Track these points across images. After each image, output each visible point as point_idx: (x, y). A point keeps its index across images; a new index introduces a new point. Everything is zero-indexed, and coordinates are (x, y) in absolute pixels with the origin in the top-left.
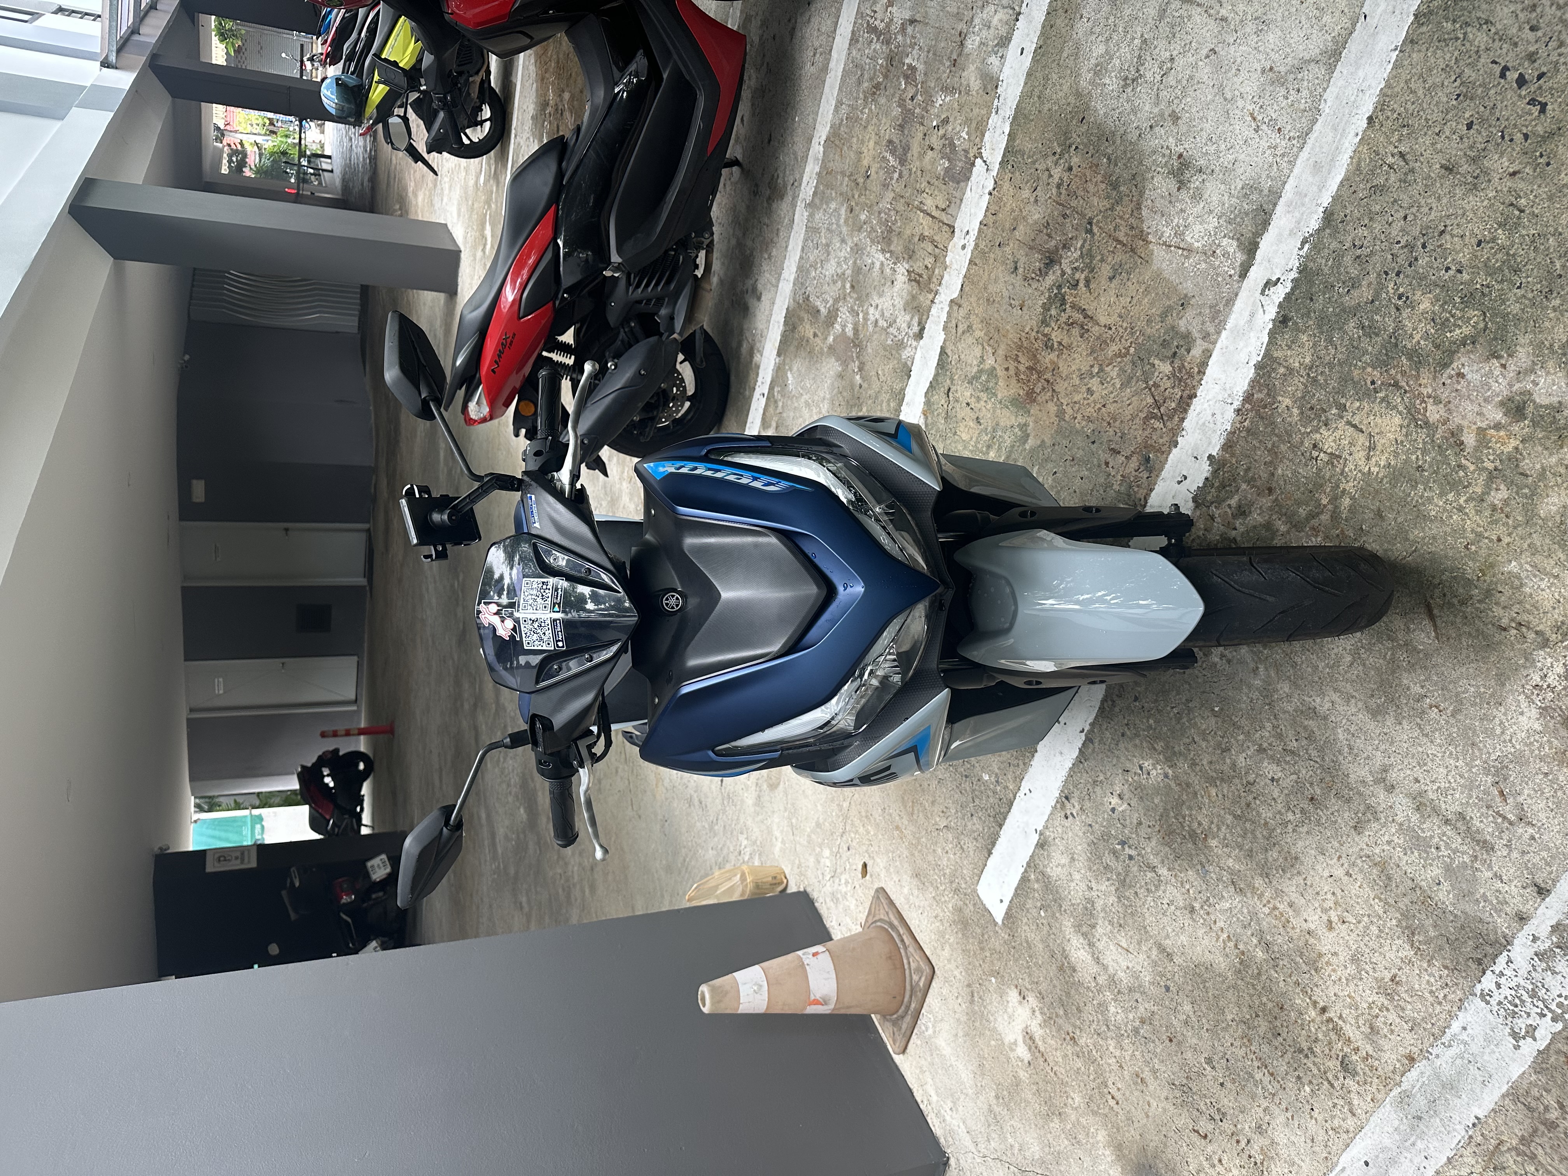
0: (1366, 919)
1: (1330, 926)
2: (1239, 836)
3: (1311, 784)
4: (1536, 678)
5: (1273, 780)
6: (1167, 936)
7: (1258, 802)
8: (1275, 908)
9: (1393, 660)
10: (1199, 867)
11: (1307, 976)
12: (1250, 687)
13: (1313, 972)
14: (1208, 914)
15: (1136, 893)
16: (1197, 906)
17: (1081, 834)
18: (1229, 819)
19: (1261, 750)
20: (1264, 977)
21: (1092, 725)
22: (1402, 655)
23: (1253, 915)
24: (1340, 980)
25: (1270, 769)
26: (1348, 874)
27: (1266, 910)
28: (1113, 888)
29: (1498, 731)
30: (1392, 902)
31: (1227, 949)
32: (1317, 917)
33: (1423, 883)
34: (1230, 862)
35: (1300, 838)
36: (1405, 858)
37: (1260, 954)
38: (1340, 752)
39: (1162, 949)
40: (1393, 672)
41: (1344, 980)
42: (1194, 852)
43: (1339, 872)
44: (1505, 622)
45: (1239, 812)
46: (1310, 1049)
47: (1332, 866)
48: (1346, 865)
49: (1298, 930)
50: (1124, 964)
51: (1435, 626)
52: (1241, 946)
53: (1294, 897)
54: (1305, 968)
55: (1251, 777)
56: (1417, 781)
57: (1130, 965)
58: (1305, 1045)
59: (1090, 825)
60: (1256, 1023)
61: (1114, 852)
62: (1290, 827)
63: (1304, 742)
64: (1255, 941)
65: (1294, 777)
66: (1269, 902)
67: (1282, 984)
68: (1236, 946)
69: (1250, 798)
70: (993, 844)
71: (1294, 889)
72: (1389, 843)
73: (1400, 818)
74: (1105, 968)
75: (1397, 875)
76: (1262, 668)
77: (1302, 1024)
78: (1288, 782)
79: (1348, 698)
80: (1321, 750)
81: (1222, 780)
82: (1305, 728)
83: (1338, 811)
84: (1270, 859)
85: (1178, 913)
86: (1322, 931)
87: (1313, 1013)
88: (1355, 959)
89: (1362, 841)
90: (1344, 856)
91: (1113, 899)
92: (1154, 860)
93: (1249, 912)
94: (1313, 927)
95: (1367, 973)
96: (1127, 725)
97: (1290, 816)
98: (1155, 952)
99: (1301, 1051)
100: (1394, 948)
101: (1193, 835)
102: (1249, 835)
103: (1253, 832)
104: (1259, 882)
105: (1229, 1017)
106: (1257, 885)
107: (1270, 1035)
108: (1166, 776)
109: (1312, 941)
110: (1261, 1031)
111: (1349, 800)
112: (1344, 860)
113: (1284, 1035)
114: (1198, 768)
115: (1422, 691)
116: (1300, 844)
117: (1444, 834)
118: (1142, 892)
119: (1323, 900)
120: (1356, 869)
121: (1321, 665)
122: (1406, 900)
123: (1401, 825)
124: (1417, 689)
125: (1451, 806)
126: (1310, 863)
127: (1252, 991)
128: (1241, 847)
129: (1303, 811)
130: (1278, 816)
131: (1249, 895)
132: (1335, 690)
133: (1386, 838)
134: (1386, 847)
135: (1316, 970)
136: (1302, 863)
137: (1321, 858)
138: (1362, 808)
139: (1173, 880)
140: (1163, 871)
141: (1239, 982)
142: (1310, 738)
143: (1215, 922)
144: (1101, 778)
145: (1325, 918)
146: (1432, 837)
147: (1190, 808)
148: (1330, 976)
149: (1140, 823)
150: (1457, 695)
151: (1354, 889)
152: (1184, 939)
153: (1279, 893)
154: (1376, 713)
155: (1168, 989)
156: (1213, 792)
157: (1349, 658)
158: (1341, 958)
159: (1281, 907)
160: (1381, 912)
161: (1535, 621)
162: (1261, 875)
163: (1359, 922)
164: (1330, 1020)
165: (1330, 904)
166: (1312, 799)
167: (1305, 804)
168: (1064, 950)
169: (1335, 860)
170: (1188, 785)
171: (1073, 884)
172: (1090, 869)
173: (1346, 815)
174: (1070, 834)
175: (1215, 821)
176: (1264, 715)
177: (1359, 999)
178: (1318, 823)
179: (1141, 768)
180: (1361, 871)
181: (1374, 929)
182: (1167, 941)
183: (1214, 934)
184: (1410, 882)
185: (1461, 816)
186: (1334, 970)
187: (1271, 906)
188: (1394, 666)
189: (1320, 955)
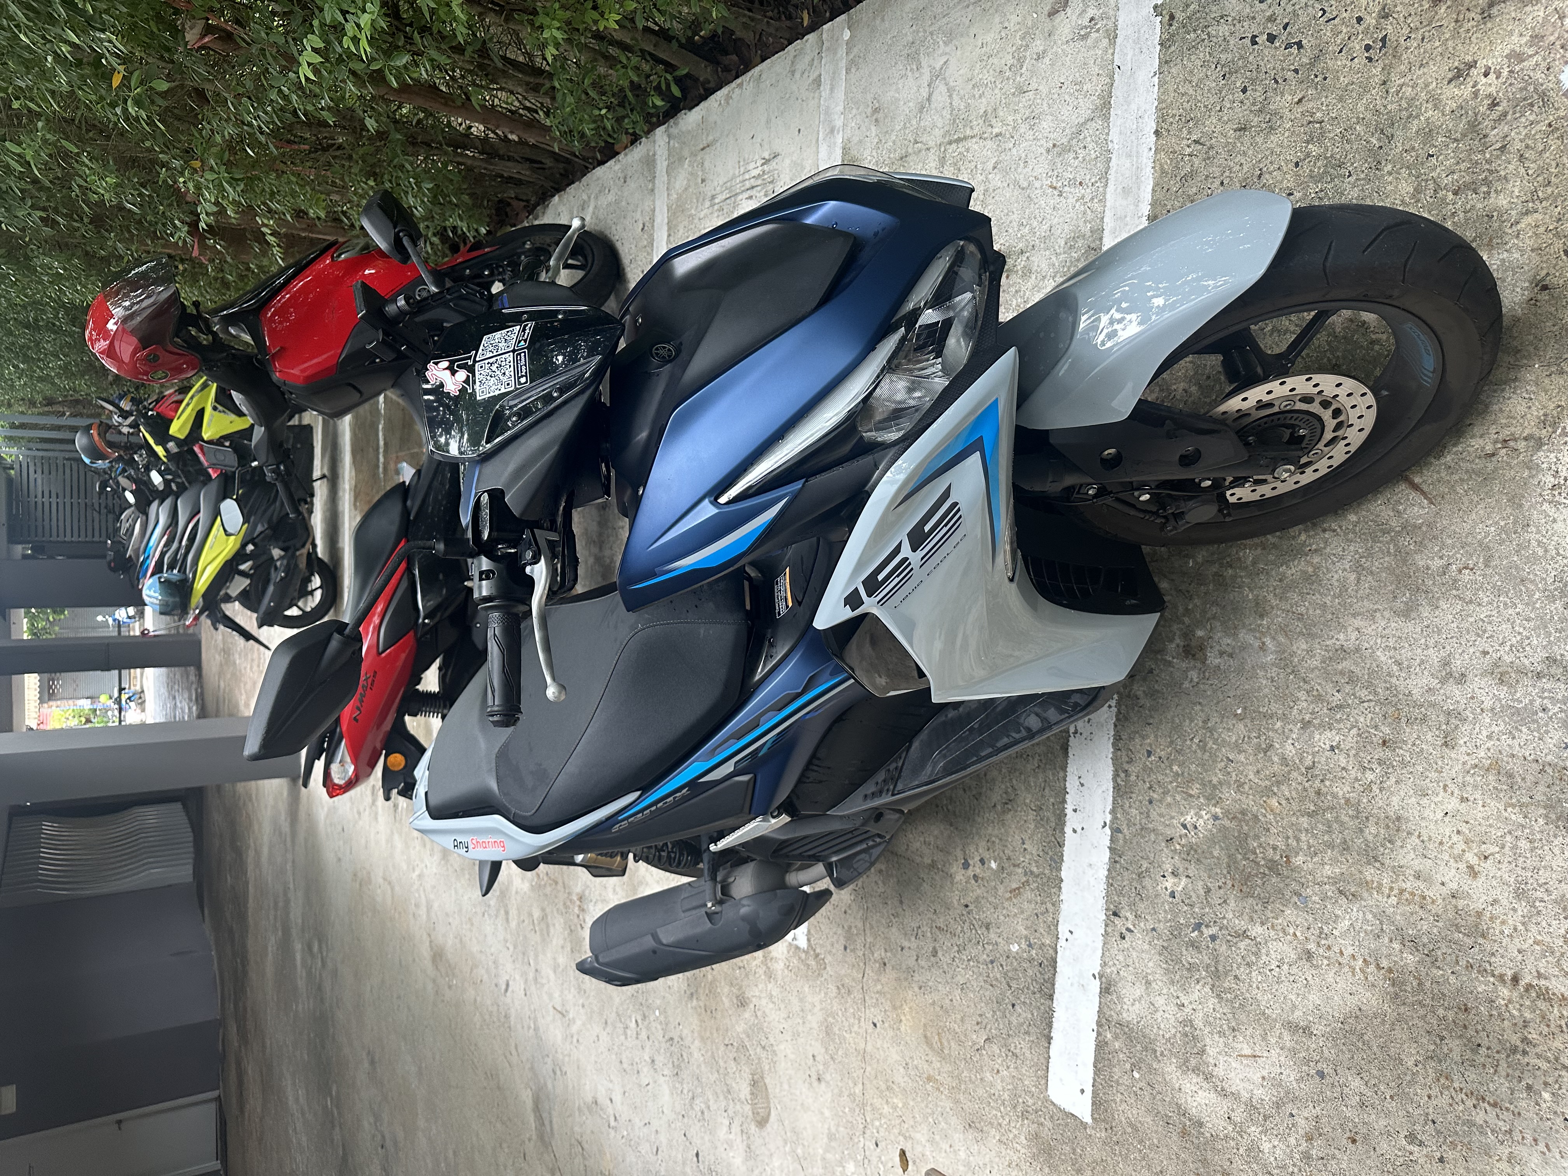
0: (1508, 838)
1: (1473, 872)
2: (1325, 833)
3: (1376, 727)
4: (1550, 480)
5: (1332, 748)
6: (1294, 1007)
7: (1327, 783)
8: (1402, 891)
9: (1398, 550)
10: (1295, 899)
11: (1476, 949)
12: (1263, 667)
13: (1481, 940)
14: (1329, 948)
15: (1236, 977)
16: (1312, 946)
17: (1146, 947)
18: (1304, 821)
19: (1306, 725)
20: (1428, 984)
21: (1113, 812)
22: (1405, 541)
23: (1381, 915)
24: (1515, 929)
25: (1324, 739)
26: (1464, 800)
27: (1393, 900)
28: (1207, 989)
29: (1540, 552)
30: (1525, 799)
31: (1370, 978)
32: (1454, 871)
33: (1549, 758)
34: (1328, 870)
35: (1392, 793)
36: (1516, 742)
37: (1410, 959)
38: (1389, 675)
39: (1293, 1027)
40: (1405, 561)
41: (1520, 927)
42: (1282, 885)
43: (1452, 804)
44: (1489, 448)
45: (1312, 808)
46: (1524, 1040)
47: (1441, 802)
48: (1456, 792)
49: (1440, 901)
50: (1257, 1077)
51: (1423, 493)
52: (1385, 963)
53: (1418, 864)
54: (1469, 941)
55: (1308, 762)
56: (1485, 653)
57: (1265, 1074)
58: (1515, 1040)
59: (1153, 929)
60: (1445, 1050)
61: (1193, 945)
62: (1375, 788)
63: (1348, 688)
64: (1396, 946)
65: (1354, 731)
66: (1391, 889)
67: (1452, 979)
68: (1378, 967)
69: (1317, 783)
70: (1050, 1025)
71: (1412, 855)
72: (1489, 737)
73: (1487, 704)
74: (1236, 1096)
75: (1516, 767)
76: (1268, 641)
77: (1500, 1015)
78: (1350, 740)
79: (1371, 616)
80: (1369, 686)
81: (1278, 783)
82: (1342, 673)
83: (1419, 738)
84: (1370, 838)
85: (1294, 970)
86: (1467, 884)
87: (1505, 992)
88: (1520, 894)
89: (1460, 754)
90: (1449, 782)
91: (1212, 1001)
92: (1241, 924)
93: (1375, 916)
94: (1454, 886)
95: (1542, 901)
96: (1150, 788)
97: (1370, 776)
98: (1287, 1036)
99: (1514, 1050)
100: (1557, 851)
101: (1273, 866)
102: (1335, 826)
103: (1337, 819)
104: (1369, 873)
105: (1410, 1063)
106: (1369, 878)
107: (1468, 1055)
108: (1216, 818)
109: (1461, 903)
110: (1456, 1056)
111: (1424, 719)
112: (1452, 787)
113: (1485, 1042)
114: (1246, 787)
115: (1443, 562)
116: (1395, 800)
117: (1543, 690)
118: (1242, 972)
119: (1451, 847)
120: (1469, 789)
121: (1328, 600)
122: (1541, 788)
123: (1492, 709)
124: (1437, 563)
125: (1534, 658)
126: (1416, 814)
127: (1422, 1012)
128: (1331, 846)
129: (1380, 762)
130: (1356, 785)
131: (1365, 895)
132: (1354, 616)
133: (1485, 733)
134: (1490, 744)
135: (1483, 936)
136: (1408, 820)
137: (1425, 801)
138: (1442, 718)
139: (1272, 933)
140: (1257, 930)
141: (1402, 1009)
142: (1352, 679)
143: (1341, 953)
144: (1145, 865)
145: (1462, 866)
146: (1532, 702)
147: (1257, 837)
148: (1502, 933)
149: (1208, 891)
150: (1480, 543)
151: (1479, 812)
152: (1314, 998)
153: (1398, 871)
154: (1407, 613)
155: (1321, 1075)
156: (1274, 802)
157: (1353, 577)
158: (1505, 902)
159: (1408, 885)
160: (1521, 820)
161: (1518, 431)
162: (1369, 863)
163: (1503, 847)
164: (1529, 987)
165: (1461, 846)
166: (1384, 742)
167: (1379, 753)
168: (1179, 1106)
169: (1442, 793)
170: (1243, 813)
171: (1159, 1015)
172: (1172, 982)
173: (1429, 737)
174: (1134, 954)
175: (1290, 834)
176: (1292, 687)
177: (1549, 939)
178: (1404, 764)
179: (1184, 826)
180: (1475, 787)
181: (1523, 844)
182: (1298, 1013)
183: (1346, 969)
184: (1534, 765)
185: (1551, 660)
186: (1503, 923)
187: (1396, 892)
188: (1403, 556)
189: (1479, 914)
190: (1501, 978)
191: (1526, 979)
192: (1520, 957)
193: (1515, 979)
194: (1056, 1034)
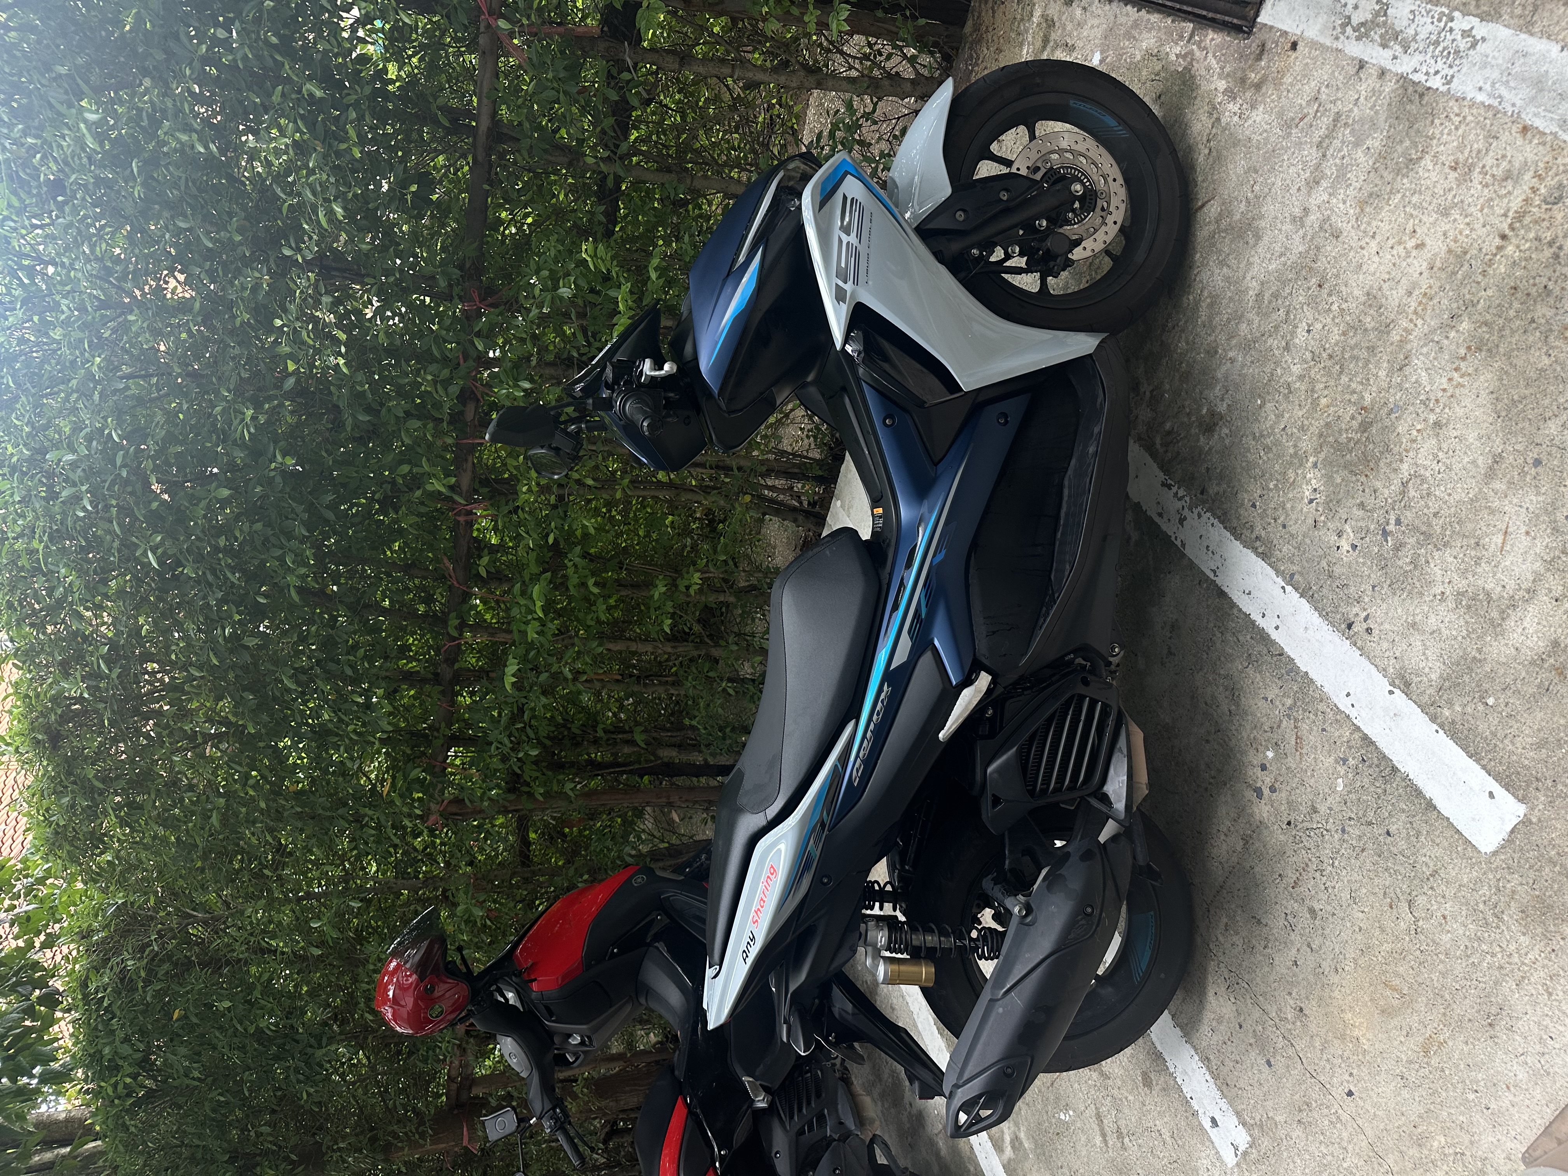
0: (1408, 209)
1: (1420, 246)
2: (1357, 365)
3: (1309, 288)
4: (1236, 119)
5: (1309, 331)
6: (1474, 462)
7: (1327, 346)
8: (1415, 312)
9: (1226, 231)
10: (1393, 416)
11: (1473, 262)
12: (1243, 366)
14: (1437, 401)
15: (1435, 515)
16: (1432, 418)
18: (1344, 379)
19: (1287, 348)
20: (1488, 317)
21: (1278, 572)
22: (1224, 224)
23: (1427, 338)
24: (1468, 224)
25: (1301, 337)
26: (1373, 237)
27: (1419, 322)
29: (1265, 135)
30: (1389, 187)
31: (1470, 370)
32: (1415, 262)
33: (1371, 163)
34: (1382, 374)
35: (1352, 293)
36: (1354, 184)
37: (1465, 326)
38: (1284, 265)
39: (1490, 474)
40: (1233, 228)
41: (1467, 220)
42: (1380, 425)
43: (1374, 246)
44: (1207, 151)
45: (1338, 367)
46: (1551, 244)
47: (1370, 254)
48: (1367, 240)
49: (1431, 281)
51: (1207, 202)
52: (1462, 351)
53: (1401, 291)
54: (1466, 266)
55: (1308, 355)
56: (1299, 189)
58: (1548, 253)
59: (1374, 587)
60: (1543, 321)
61: (1397, 548)
62: (1344, 306)
63: (1280, 302)
64: (1452, 334)
65: (1305, 307)
66: (1411, 321)
67: (1490, 292)
68: (1463, 359)
69: (1325, 355)
71: (1394, 292)
72: (1344, 202)
73: (1325, 197)
75: (1368, 188)
76: (1231, 354)
77: (1526, 260)
78: (1309, 313)
79: (1249, 264)
80: (1284, 284)
81: (1313, 391)
82: (1270, 302)
83: (1326, 257)
84: (1373, 324)
85: (1445, 446)
86: (1426, 254)
87: (1510, 249)
88: (1445, 213)
89: (1346, 228)
90: (1360, 243)
92: (1396, 486)
93: (1425, 345)
94: (1425, 264)
95: (1455, 196)
97: (1335, 307)
98: (1498, 485)
99: (1556, 256)
100: (1426, 175)
101: (1365, 427)
102: (1355, 352)
103: (1352, 349)
104: (1395, 337)
105: (1546, 361)
106: (1398, 338)
107: (1551, 301)
108: (1315, 465)
109: (1438, 264)
110: (1550, 313)
111: (1318, 248)
112: (1363, 243)
113: (1544, 280)
114: (1306, 422)
115: (1244, 200)
116: (1357, 292)
117: (1332, 155)
118: (1434, 506)
119: (1399, 257)
120: (1369, 228)
121: (1229, 294)
122: (1385, 174)
123: (1330, 195)
124: (1243, 206)
125: (1311, 154)
126: (1370, 278)
127: (1507, 332)
128: (1367, 362)
129: (1330, 295)
130: (1337, 321)
131: (1409, 347)
132: (1244, 278)
133: (1341, 205)
134: (1348, 204)
135: (1465, 253)
136: (1371, 287)
137: (1365, 267)
138: (1322, 234)
139: (1411, 454)
140: (1405, 469)
141: (1501, 350)
142: (1276, 296)
143: (1444, 390)
144: (1324, 564)
145: (1414, 253)
146: (1336, 165)
147: (1340, 432)
148: (1467, 236)
149: (1362, 505)
150: (1245, 173)
151: (1385, 227)
152: (1472, 437)
153: (1401, 310)
154: (1258, 237)
155: (1537, 462)
156: (1324, 401)
157: (1225, 269)
158: (1448, 227)
159: (1413, 305)
160: (1399, 196)
161: (1208, 131)
162: (1388, 333)
163: (1412, 215)
165: (1401, 249)
166: (1320, 286)
167: (1325, 291)
169: (1364, 252)
170: (1321, 435)
173: (1329, 248)
175: (1347, 397)
176: (1263, 349)
177: (1481, 200)
178: (1337, 276)
179: (1311, 501)
180: (1369, 224)
181: (1415, 199)
182: (1480, 462)
183: (1457, 391)
184: (1371, 174)
185: (1319, 145)
186: (1461, 233)
187: (1414, 318)
188: (1230, 229)
189: (1450, 251)
190: (1500, 248)
191: (1505, 227)
192: (1488, 227)
193: (1504, 237)
194: (1430, 791)
